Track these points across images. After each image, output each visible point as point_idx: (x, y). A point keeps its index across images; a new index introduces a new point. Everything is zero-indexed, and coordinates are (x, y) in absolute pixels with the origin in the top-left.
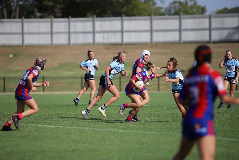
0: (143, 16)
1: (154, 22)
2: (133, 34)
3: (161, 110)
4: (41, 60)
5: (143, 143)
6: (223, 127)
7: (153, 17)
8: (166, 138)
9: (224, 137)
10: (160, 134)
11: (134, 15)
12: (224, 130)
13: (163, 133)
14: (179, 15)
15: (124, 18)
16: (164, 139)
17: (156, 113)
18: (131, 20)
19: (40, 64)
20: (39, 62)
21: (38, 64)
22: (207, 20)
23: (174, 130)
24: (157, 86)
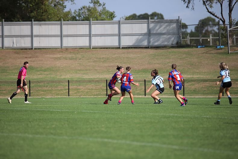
0: (52, 21)
1: (64, 27)
3: (71, 115)
7: (63, 22)
11: (44, 20)
14: (89, 20)
15: (34, 23)
17: (66, 117)
22: (116, 26)
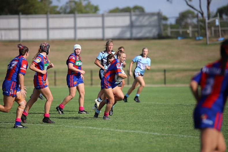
1: (51, 20)
2: (29, 32)
4: (44, 45)
5: (41, 135)
6: (116, 120)
7: (50, 16)
8: (63, 131)
9: (117, 128)
10: (57, 127)
12: (117, 122)
13: (59, 126)
14: (74, 13)
15: (21, 16)
16: (61, 131)
18: (28, 18)
19: (44, 49)
20: (42, 48)
21: (42, 49)
22: (100, 19)
23: (70, 123)
24: (54, 81)
